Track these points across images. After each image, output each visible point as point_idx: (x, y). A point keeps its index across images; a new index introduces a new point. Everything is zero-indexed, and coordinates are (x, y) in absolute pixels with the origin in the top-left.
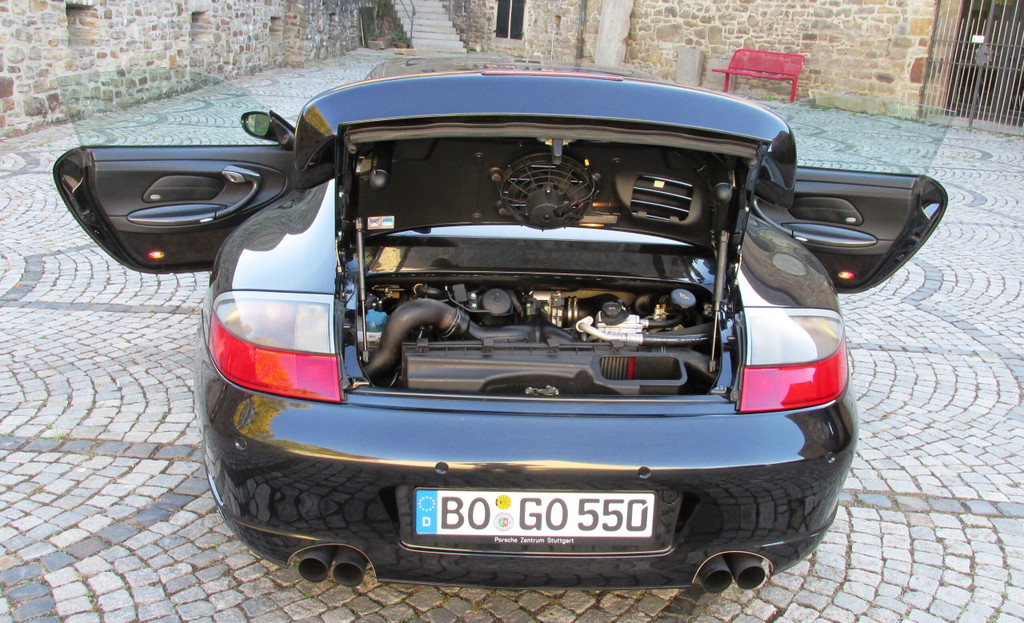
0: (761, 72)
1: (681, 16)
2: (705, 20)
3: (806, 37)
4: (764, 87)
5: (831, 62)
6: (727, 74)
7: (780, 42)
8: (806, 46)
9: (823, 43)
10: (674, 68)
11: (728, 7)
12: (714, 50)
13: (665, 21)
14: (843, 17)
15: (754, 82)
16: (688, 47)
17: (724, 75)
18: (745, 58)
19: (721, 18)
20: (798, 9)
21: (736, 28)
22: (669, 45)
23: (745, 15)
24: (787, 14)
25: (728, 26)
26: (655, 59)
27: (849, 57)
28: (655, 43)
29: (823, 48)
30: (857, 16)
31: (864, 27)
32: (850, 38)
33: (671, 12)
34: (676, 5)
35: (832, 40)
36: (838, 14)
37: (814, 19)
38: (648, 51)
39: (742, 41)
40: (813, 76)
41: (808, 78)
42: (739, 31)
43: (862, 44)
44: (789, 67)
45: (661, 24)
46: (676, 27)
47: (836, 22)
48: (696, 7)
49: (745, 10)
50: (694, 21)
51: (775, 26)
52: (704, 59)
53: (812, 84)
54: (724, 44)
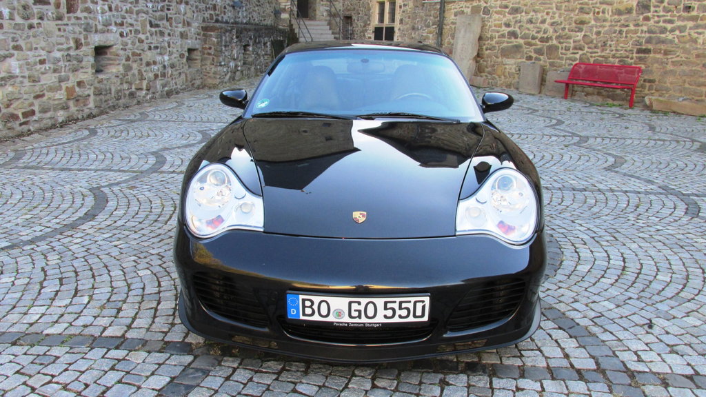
0: (595, 82)
1: (521, 38)
2: (542, 40)
3: (639, 51)
4: (599, 94)
5: (666, 73)
6: (567, 85)
7: (614, 56)
8: (640, 59)
9: (658, 56)
10: (516, 80)
11: (564, 29)
12: (552, 64)
13: (508, 42)
14: (677, 32)
15: (590, 90)
16: (529, 62)
17: (564, 85)
18: (581, 70)
19: (557, 38)
20: (632, 27)
21: (572, 45)
22: (511, 61)
23: (580, 35)
24: (621, 32)
25: (564, 45)
26: (499, 72)
27: (684, 68)
28: (500, 59)
29: (657, 61)
30: (692, 32)
31: (700, 41)
32: (686, 51)
33: (513, 35)
34: (517, 29)
35: (666, 53)
36: (672, 31)
37: (647, 35)
38: (493, 66)
39: (577, 56)
40: (647, 84)
41: (643, 87)
42: (575, 48)
43: (698, 56)
44: (623, 76)
45: (505, 45)
46: (518, 47)
47: (670, 37)
48: (535, 30)
49: (580, 30)
50: (533, 41)
51: (609, 43)
52: (544, 72)
53: (646, 91)
54: (561, 59)
